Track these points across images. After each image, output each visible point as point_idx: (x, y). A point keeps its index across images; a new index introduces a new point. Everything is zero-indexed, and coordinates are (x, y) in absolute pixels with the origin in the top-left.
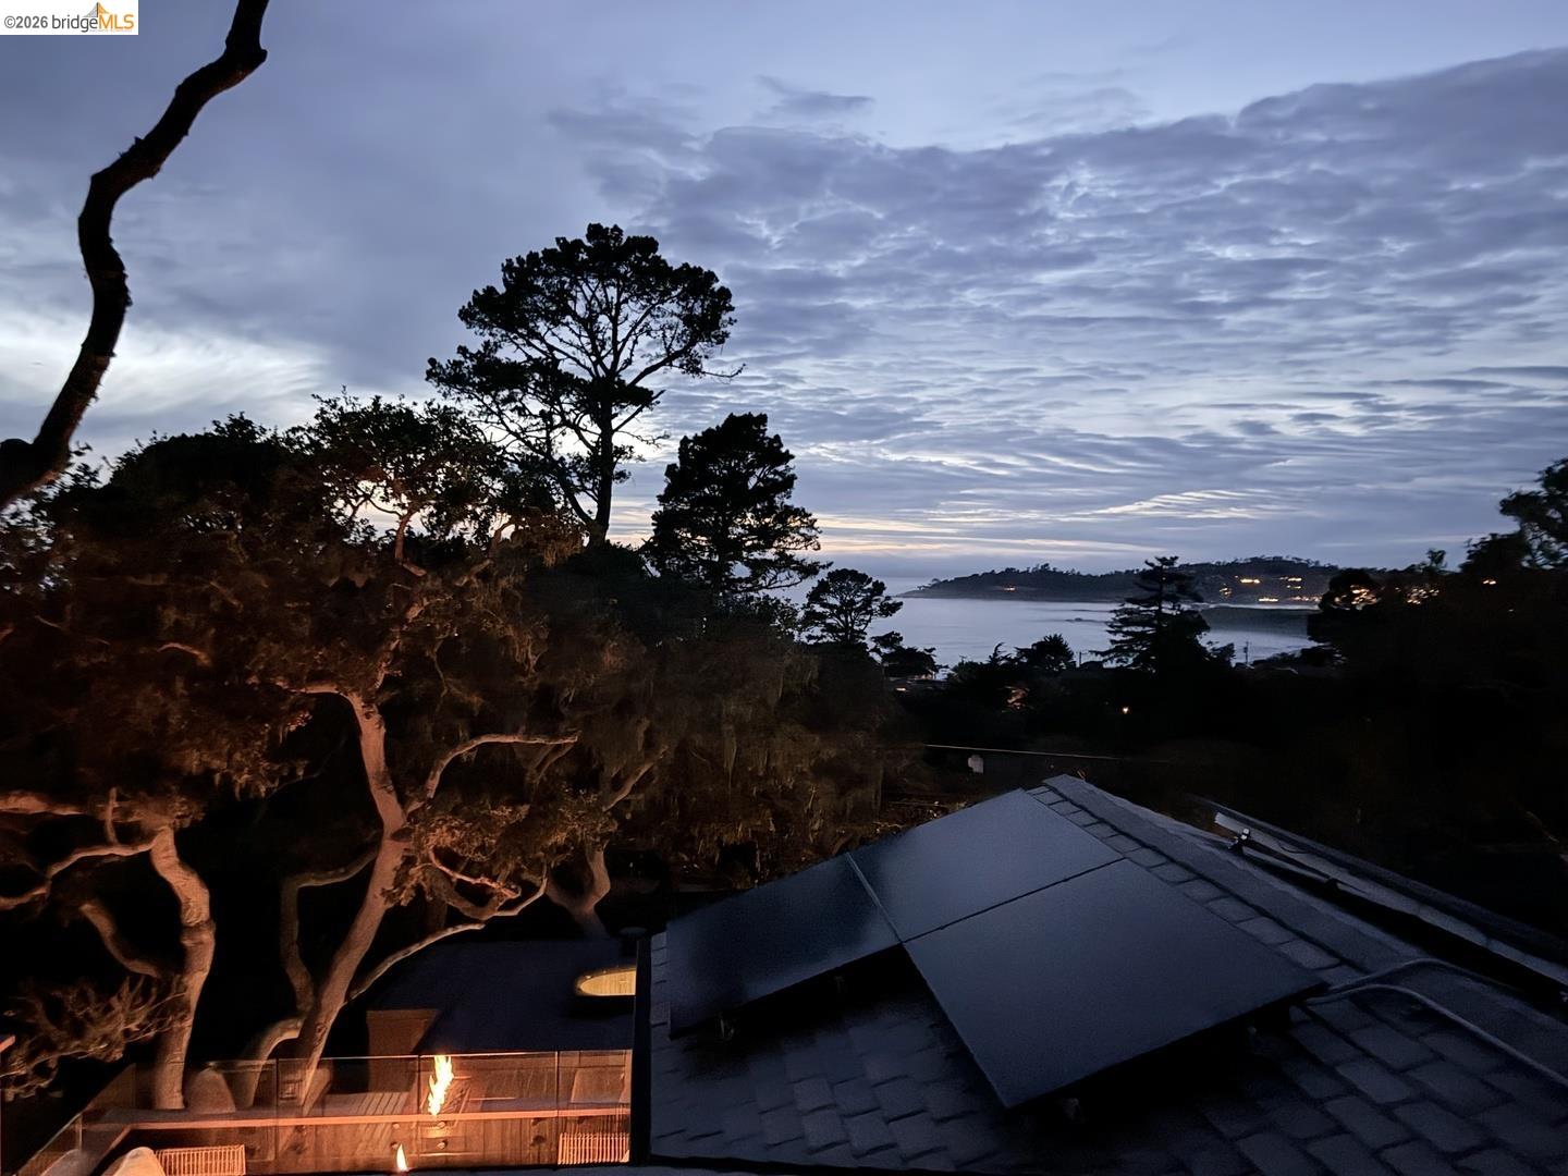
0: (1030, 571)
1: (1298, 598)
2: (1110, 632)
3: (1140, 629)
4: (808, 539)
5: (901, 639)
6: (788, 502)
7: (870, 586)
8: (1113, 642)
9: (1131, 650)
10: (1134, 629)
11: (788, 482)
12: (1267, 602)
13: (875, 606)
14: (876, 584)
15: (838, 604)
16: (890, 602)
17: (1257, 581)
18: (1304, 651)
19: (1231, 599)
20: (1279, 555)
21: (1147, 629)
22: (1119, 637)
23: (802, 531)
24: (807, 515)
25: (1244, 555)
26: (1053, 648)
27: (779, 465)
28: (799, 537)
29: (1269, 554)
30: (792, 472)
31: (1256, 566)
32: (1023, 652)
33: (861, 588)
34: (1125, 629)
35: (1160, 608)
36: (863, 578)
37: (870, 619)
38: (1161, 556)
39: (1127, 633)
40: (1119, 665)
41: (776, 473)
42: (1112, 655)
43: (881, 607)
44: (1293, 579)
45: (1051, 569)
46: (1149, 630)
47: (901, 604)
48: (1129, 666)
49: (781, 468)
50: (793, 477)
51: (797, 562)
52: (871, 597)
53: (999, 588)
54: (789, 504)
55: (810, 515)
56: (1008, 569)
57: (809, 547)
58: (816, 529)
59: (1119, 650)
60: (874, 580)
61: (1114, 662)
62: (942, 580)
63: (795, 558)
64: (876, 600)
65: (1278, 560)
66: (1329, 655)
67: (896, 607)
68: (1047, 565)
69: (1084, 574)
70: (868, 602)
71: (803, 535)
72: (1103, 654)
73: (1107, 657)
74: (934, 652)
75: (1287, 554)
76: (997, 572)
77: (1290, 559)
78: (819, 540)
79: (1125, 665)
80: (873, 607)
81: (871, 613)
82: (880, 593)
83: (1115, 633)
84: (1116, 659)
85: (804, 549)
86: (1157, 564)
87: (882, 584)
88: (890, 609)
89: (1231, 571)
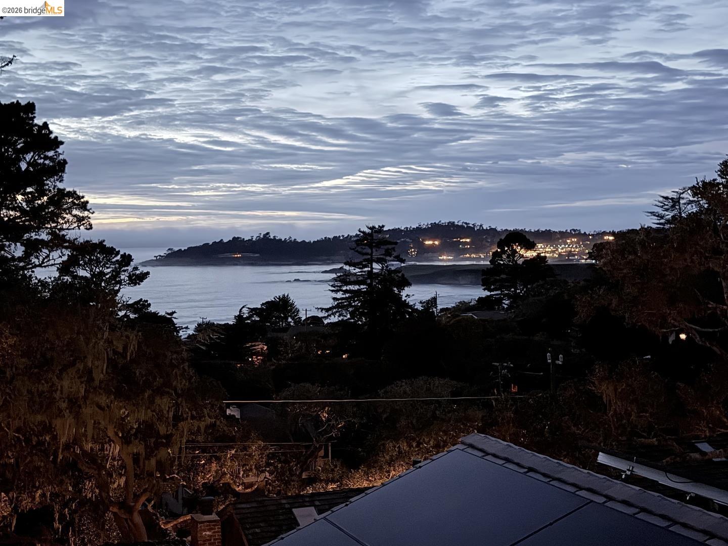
0: (254, 239)
1: (468, 255)
2: (332, 291)
3: (356, 287)
4: (80, 220)
5: (149, 305)
6: (60, 185)
7: (118, 257)
8: (335, 299)
9: (350, 305)
10: (351, 287)
11: (59, 168)
12: (445, 260)
13: (124, 276)
14: (123, 256)
15: (88, 275)
16: (138, 272)
17: (437, 243)
18: (480, 299)
19: (417, 258)
20: (452, 220)
21: (362, 287)
22: (339, 295)
23: (75, 212)
24: (79, 198)
25: (425, 222)
26: (282, 306)
27: (49, 151)
28: (71, 218)
29: (445, 220)
30: (61, 157)
31: (435, 230)
32: (253, 311)
33: (109, 260)
34: (344, 288)
35: (372, 268)
36: (112, 251)
37: (120, 288)
38: (371, 225)
39: (346, 292)
40: (340, 319)
41: (46, 158)
42: (334, 310)
43: (130, 277)
44: (464, 240)
45: (272, 237)
46: (363, 287)
47: (148, 273)
48: (349, 319)
49: (51, 154)
50: (65, 162)
51: (69, 241)
52: (120, 268)
53: (228, 255)
54: (62, 187)
55: (83, 197)
56: (234, 238)
57: (82, 227)
58: (88, 211)
59: (340, 306)
60: (122, 253)
61: (337, 316)
62: (176, 249)
63: (67, 237)
64: (124, 271)
65: (452, 224)
66: (499, 301)
67: (143, 276)
68: (268, 233)
69: (299, 240)
70: (116, 274)
71: (75, 216)
72: (327, 310)
73: (330, 312)
74: (174, 315)
75: (459, 220)
76: (225, 241)
77: (460, 224)
78: (92, 222)
79: (345, 318)
80: (122, 277)
81: (120, 283)
82: (128, 264)
83: (336, 291)
84: (338, 314)
85: (77, 230)
86: (367, 231)
87: (130, 256)
88: (137, 279)
89: (418, 233)
